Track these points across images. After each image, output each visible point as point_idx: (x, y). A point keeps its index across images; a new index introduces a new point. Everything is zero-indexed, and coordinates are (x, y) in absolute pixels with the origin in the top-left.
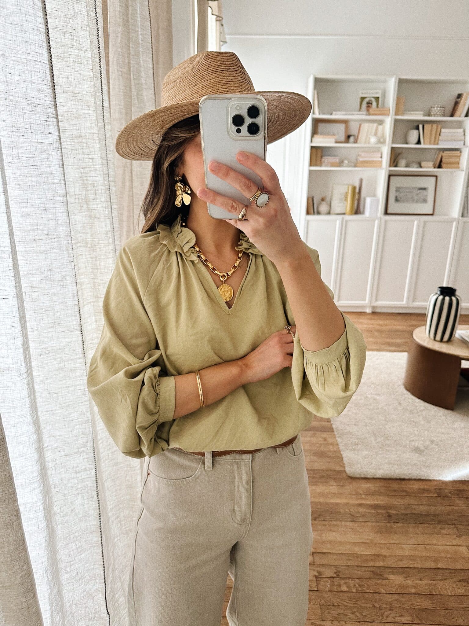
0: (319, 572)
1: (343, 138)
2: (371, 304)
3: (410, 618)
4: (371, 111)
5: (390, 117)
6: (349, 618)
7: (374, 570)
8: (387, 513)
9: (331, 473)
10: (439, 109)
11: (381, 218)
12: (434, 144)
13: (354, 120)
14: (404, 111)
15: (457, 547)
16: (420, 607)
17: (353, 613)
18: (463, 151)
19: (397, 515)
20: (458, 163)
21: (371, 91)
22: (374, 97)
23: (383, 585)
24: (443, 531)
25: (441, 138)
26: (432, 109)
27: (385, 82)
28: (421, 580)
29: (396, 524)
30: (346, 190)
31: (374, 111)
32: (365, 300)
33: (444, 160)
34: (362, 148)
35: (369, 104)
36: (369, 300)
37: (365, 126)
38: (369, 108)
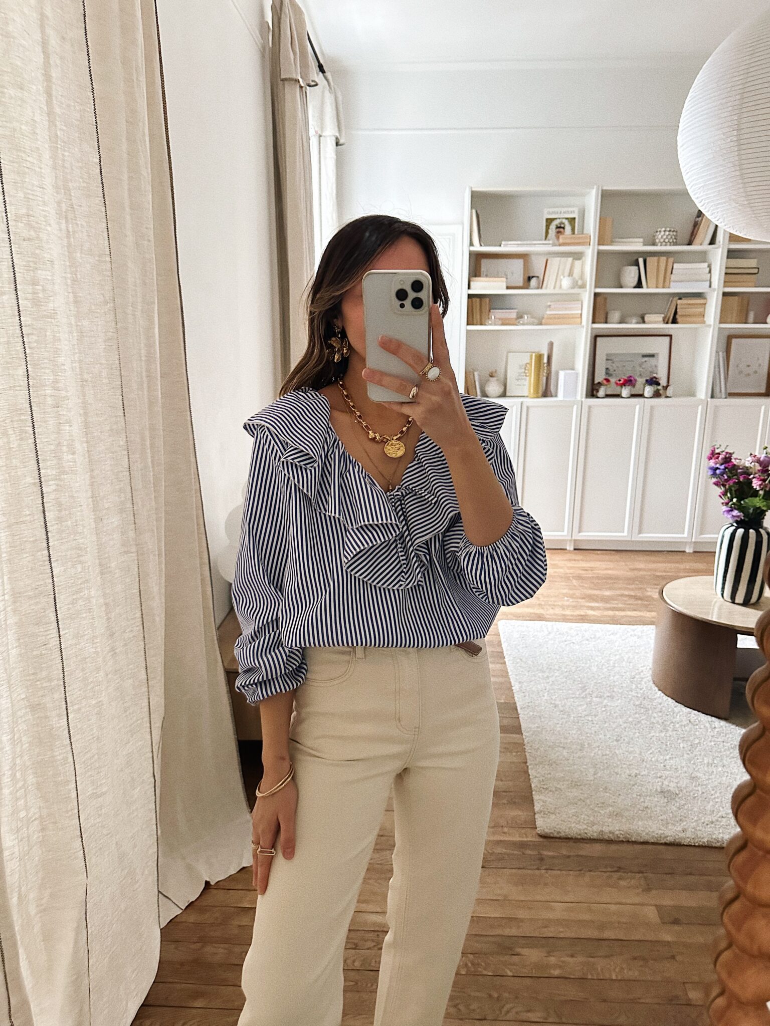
1: (520, 283)
2: (572, 537)
3: (544, 1015)
4: (561, 237)
7: (500, 940)
8: (540, 854)
10: (667, 233)
11: (582, 402)
12: (663, 287)
13: (538, 254)
14: (612, 238)
15: (639, 907)
16: (563, 998)
18: (708, 297)
19: (553, 857)
20: (704, 315)
21: (563, 210)
22: (567, 219)
23: (511, 964)
24: (623, 883)
25: (673, 277)
26: (658, 233)
27: (583, 195)
28: (572, 956)
29: (550, 871)
30: (528, 361)
31: (566, 238)
32: (563, 531)
33: (678, 310)
34: (550, 294)
35: (560, 228)
36: (568, 532)
37: (555, 262)
38: (559, 234)
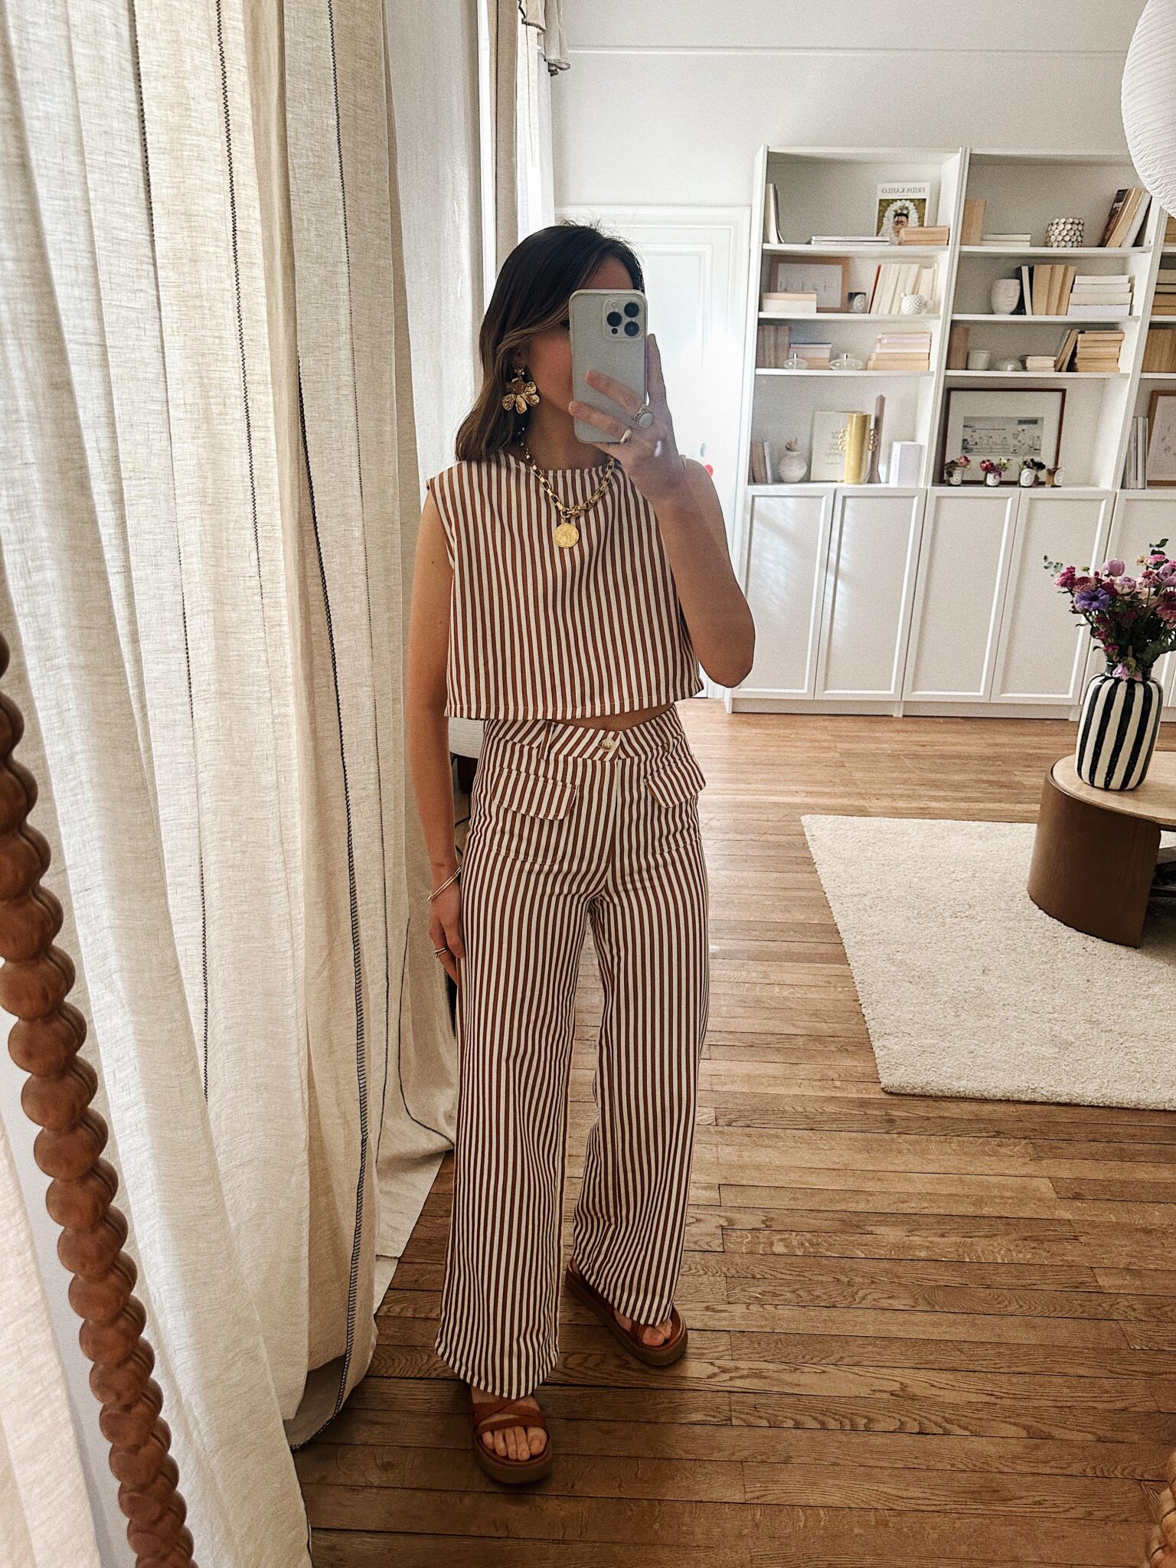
0: (728, 1219)
1: (837, 303)
2: (901, 697)
3: (910, 1302)
4: (902, 231)
5: (950, 247)
6: (785, 1300)
7: (845, 1216)
8: (887, 1114)
9: (770, 1038)
10: (1068, 227)
11: (926, 492)
12: (1058, 313)
13: (862, 257)
14: (984, 231)
15: (1027, 1180)
16: (932, 1283)
17: (793, 1292)
18: (1125, 328)
19: (907, 1119)
20: (1117, 359)
21: (907, 186)
22: (911, 200)
24: (1003, 1150)
25: (1073, 298)
26: (1055, 226)
28: (943, 1236)
30: (846, 427)
32: (889, 689)
33: (1078, 350)
34: (882, 322)
36: (897, 688)
38: (900, 226)
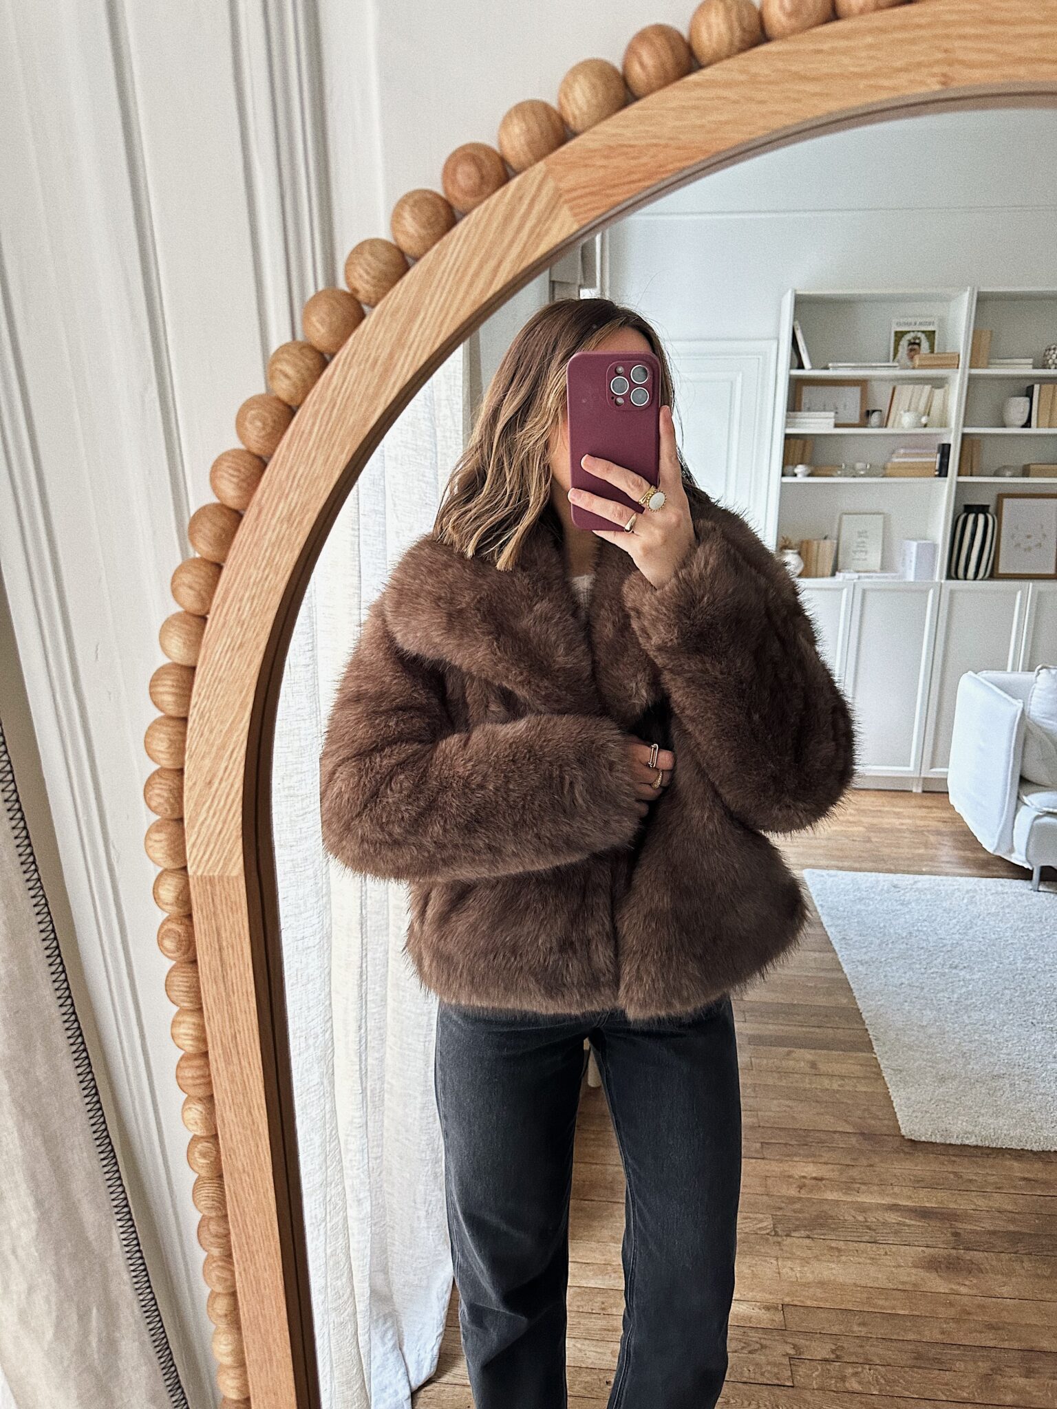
0: (796, 1348)
1: (855, 417)
2: (920, 774)
4: (917, 358)
5: (960, 370)
7: (920, 1348)
8: (953, 1227)
9: (824, 1136)
11: (941, 585)
13: (881, 380)
14: (991, 356)
19: (973, 1233)
21: (919, 320)
22: (923, 332)
23: (939, 1383)
26: (1051, 353)
27: (946, 299)
28: (1027, 1377)
29: (971, 1253)
31: (924, 360)
32: (907, 764)
34: (897, 435)
35: (914, 345)
36: (915, 765)
37: (905, 392)
38: (912, 353)
